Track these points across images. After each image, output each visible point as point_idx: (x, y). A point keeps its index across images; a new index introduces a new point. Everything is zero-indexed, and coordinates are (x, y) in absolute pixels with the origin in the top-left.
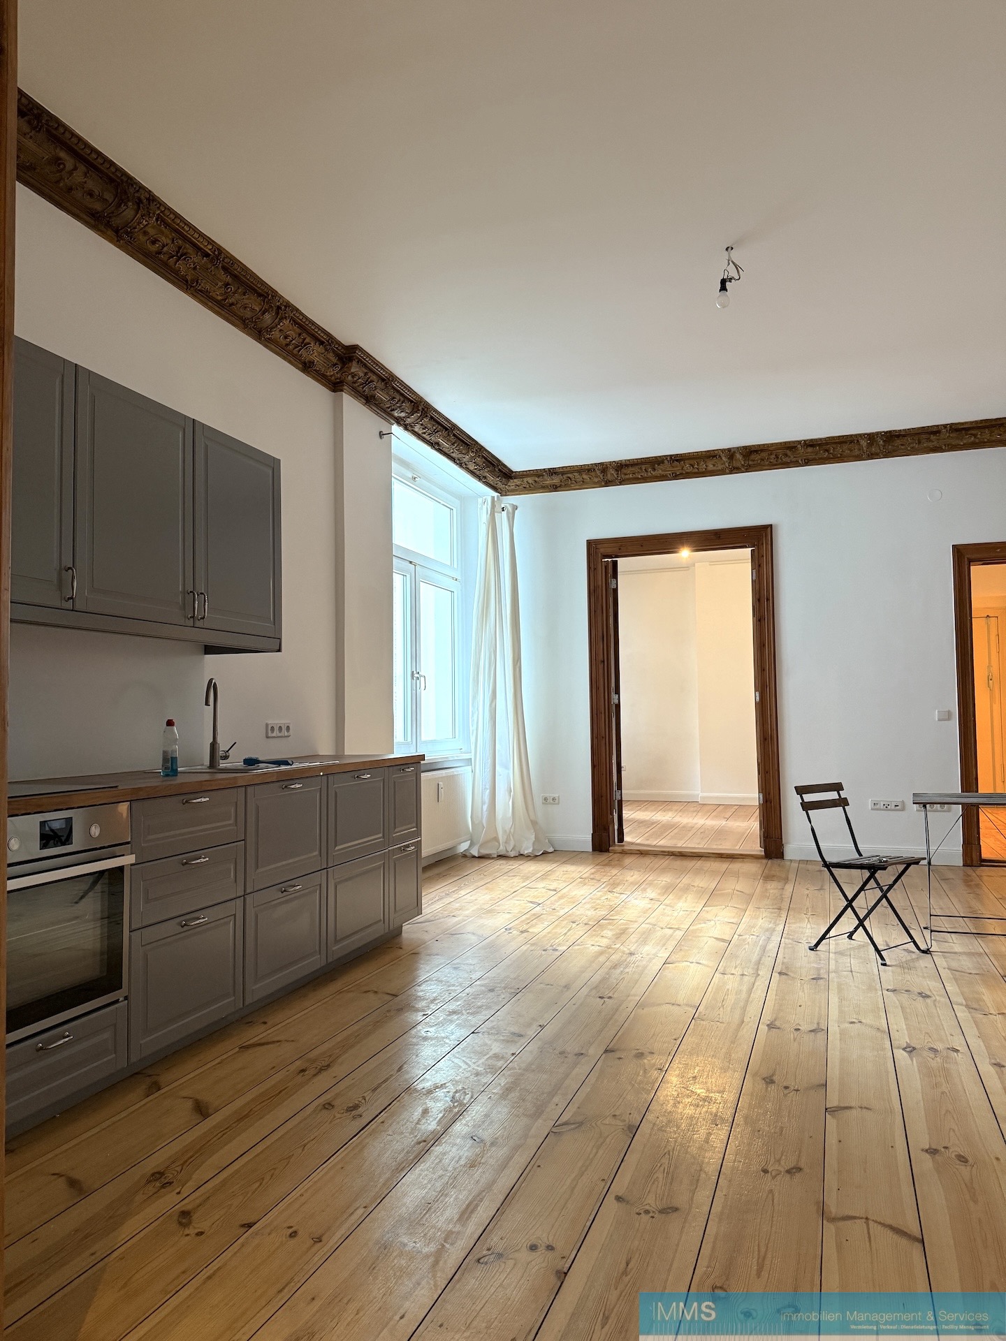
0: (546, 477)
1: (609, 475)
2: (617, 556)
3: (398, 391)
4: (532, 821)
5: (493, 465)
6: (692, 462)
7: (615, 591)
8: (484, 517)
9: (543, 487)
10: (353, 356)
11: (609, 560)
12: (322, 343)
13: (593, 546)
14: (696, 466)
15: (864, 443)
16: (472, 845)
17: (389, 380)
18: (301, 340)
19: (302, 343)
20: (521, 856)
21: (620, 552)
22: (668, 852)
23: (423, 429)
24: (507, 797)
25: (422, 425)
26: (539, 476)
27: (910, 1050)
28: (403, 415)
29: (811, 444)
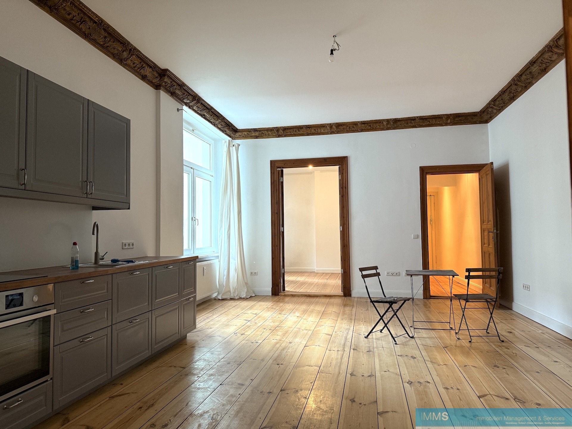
0: (252, 132)
1: (280, 133)
2: (283, 168)
3: (186, 91)
4: (245, 283)
5: (229, 126)
6: (315, 128)
7: (282, 183)
8: (225, 149)
9: (251, 137)
10: (165, 74)
11: (280, 169)
12: (151, 67)
13: (273, 163)
14: (316, 130)
15: (385, 123)
16: (218, 294)
17: (182, 86)
18: (141, 65)
19: (141, 67)
20: (240, 299)
21: (284, 166)
22: (304, 295)
23: (198, 108)
24: (235, 271)
25: (197, 106)
26: (249, 132)
27: (410, 383)
28: (188, 101)
29: (363, 123)
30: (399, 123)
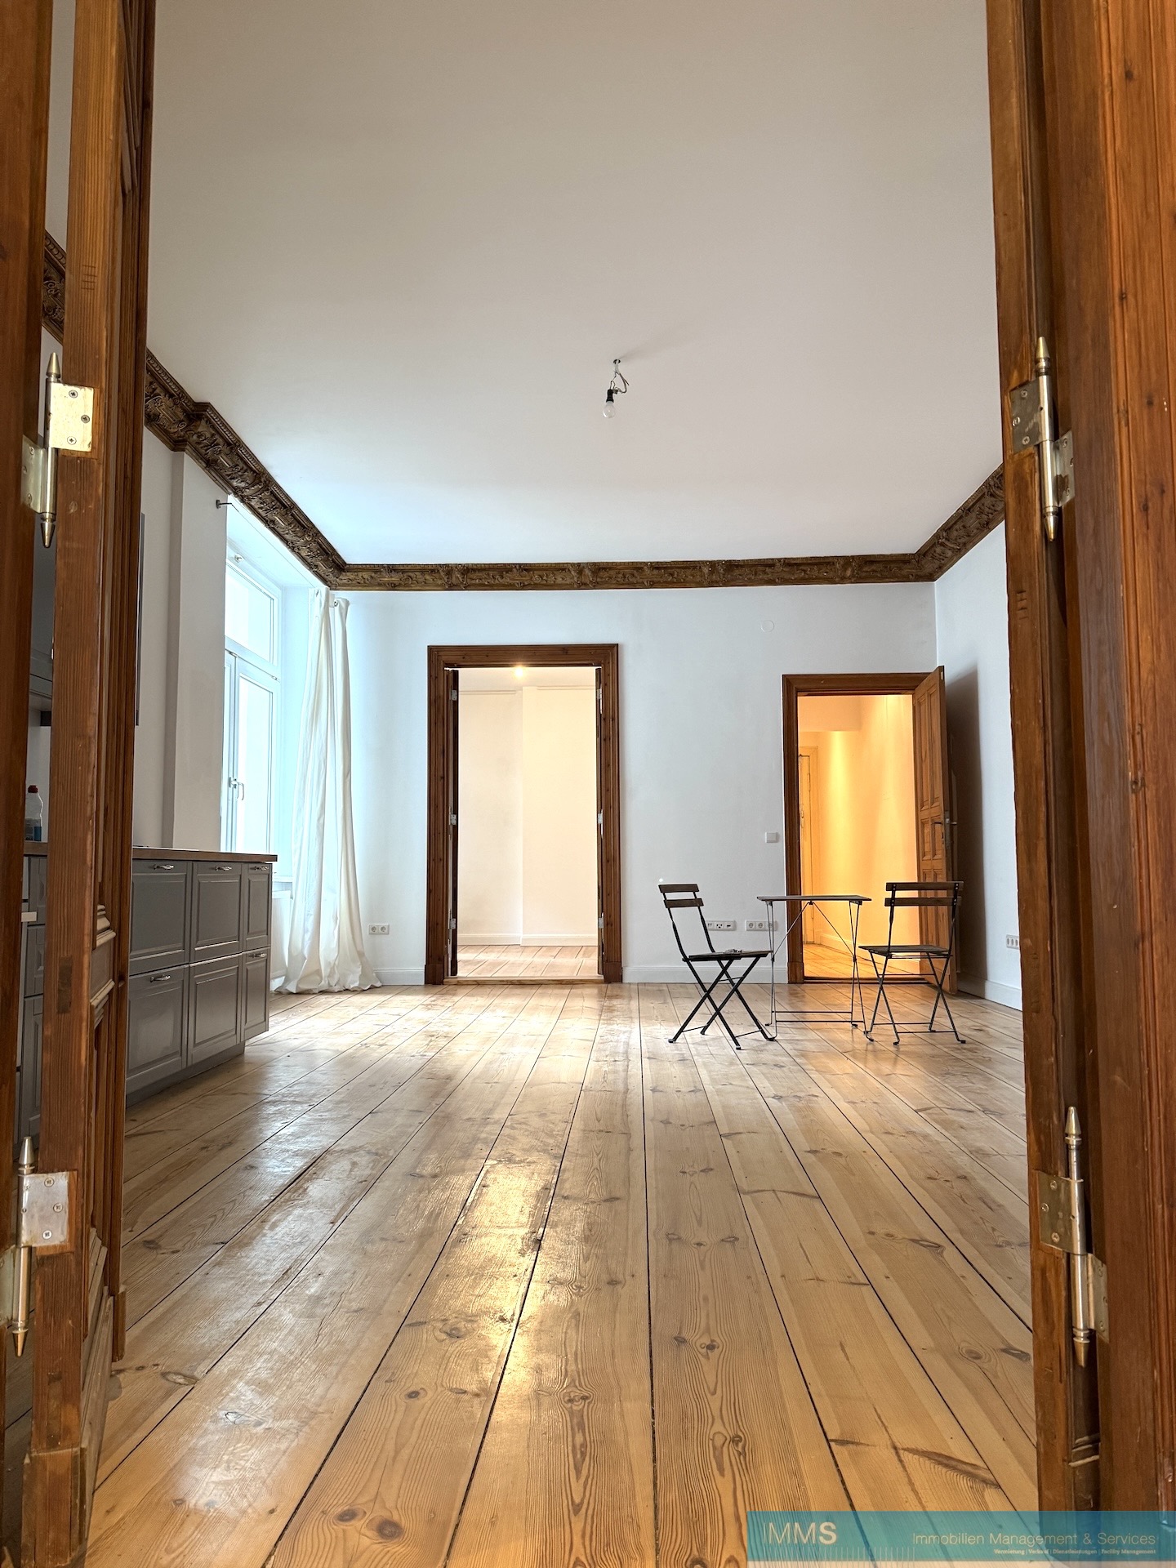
0: (383, 574)
1: (454, 578)
2: (459, 666)
3: (242, 459)
4: (358, 953)
5: (327, 554)
6: (540, 573)
7: (456, 703)
8: (317, 611)
9: (379, 585)
10: (203, 414)
11: (451, 669)
12: (171, 396)
13: (435, 653)
14: (545, 578)
15: (706, 570)
16: (287, 981)
17: (235, 446)
18: (151, 390)
19: (151, 393)
20: (345, 990)
21: (464, 662)
23: (261, 503)
24: (333, 924)
25: (261, 498)
26: (376, 572)
27: (778, 1098)
28: (243, 485)
29: (657, 566)
30: (737, 572)
